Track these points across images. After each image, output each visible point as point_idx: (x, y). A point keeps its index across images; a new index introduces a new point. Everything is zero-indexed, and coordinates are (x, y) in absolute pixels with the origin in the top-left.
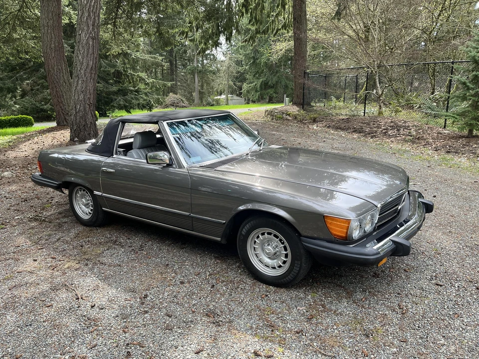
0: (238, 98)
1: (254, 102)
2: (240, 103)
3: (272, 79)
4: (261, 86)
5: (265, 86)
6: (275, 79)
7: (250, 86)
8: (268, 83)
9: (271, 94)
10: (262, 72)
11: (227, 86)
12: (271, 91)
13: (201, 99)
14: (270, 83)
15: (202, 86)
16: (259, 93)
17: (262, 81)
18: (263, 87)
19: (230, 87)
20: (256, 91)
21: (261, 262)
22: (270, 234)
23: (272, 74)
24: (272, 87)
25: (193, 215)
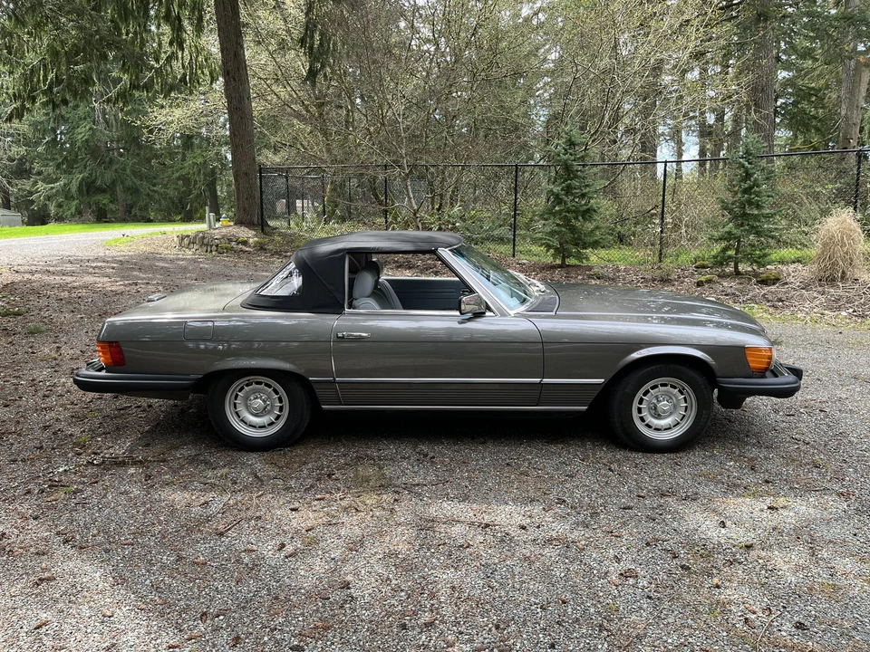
0: (5, 212)
1: (60, 219)
2: (9, 224)
3: (102, 175)
4: (80, 189)
5: (88, 188)
6: (109, 175)
7: (52, 188)
8: (94, 182)
9: (104, 204)
10: (75, 161)
12: (104, 199)
14: (99, 183)
16: (76, 202)
17: (83, 179)
18: (85, 189)
20: (69, 197)
21: (649, 426)
22: (665, 385)
23: (100, 165)
24: (104, 191)
25: (546, 380)
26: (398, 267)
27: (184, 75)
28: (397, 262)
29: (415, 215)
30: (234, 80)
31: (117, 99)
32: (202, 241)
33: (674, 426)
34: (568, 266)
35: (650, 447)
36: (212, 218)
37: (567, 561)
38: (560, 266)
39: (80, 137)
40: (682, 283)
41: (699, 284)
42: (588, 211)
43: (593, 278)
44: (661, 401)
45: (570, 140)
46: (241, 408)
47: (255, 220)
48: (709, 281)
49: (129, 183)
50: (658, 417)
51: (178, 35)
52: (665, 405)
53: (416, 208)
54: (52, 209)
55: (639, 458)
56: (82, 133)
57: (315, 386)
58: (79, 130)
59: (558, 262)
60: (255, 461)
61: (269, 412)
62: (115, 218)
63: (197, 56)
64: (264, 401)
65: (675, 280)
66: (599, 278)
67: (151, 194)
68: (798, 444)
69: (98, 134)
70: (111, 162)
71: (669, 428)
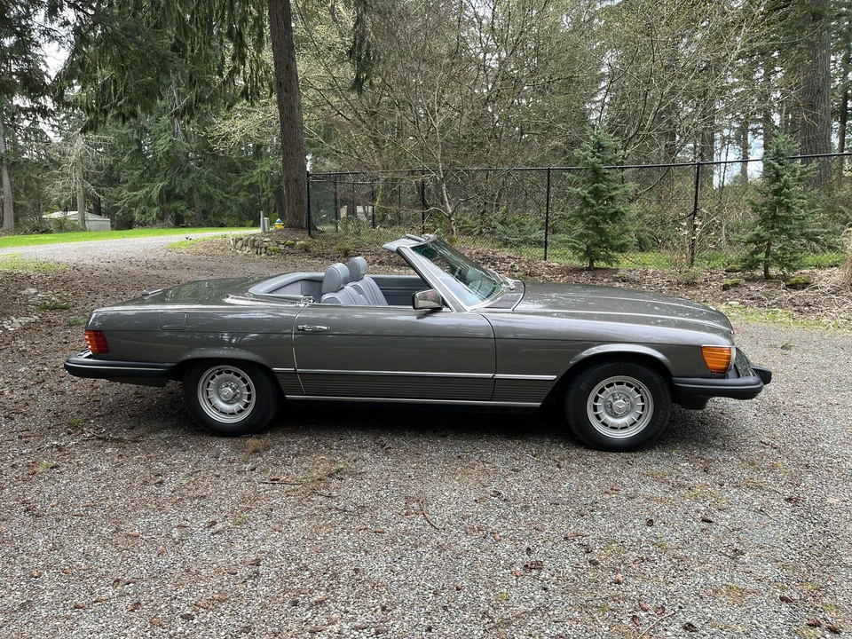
0: (96, 217)
1: (144, 225)
2: (99, 229)
3: (181, 183)
4: (160, 196)
5: (168, 195)
6: (186, 184)
7: (135, 196)
8: (173, 190)
9: (182, 211)
10: (157, 171)
11: (82, 193)
12: (181, 206)
13: (16, 219)
14: (177, 190)
15: (16, 194)
16: (157, 209)
17: (163, 187)
18: (165, 196)
19: (87, 195)
20: (150, 204)
21: (604, 424)
22: (621, 383)
23: (179, 174)
24: (181, 198)
25: (499, 376)
27: (246, 88)
29: (449, 218)
30: (286, 91)
31: (184, 112)
32: (254, 244)
33: (631, 425)
34: (596, 269)
35: (606, 446)
36: (266, 222)
37: (478, 550)
38: (588, 269)
39: (161, 148)
40: (708, 286)
41: (725, 288)
42: (616, 213)
43: (618, 281)
44: (616, 399)
45: (598, 143)
46: (213, 395)
47: (304, 223)
48: (735, 285)
49: (204, 190)
50: (615, 416)
51: (240, 52)
52: (620, 404)
53: (450, 211)
54: (137, 215)
56: (163, 144)
57: (278, 377)
58: (160, 142)
59: (586, 264)
60: (223, 446)
61: (239, 400)
62: (192, 224)
63: (258, 70)
64: (233, 389)
65: (701, 283)
66: (624, 281)
67: (224, 200)
68: (764, 448)
69: (177, 145)
70: (189, 171)
71: (626, 427)
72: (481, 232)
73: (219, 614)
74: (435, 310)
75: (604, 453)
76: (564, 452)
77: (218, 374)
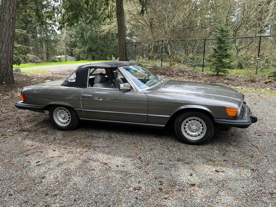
0: (71, 57)
1: (83, 59)
2: (71, 61)
3: (94, 46)
4: (87, 50)
5: (90, 50)
6: (96, 46)
7: (81, 50)
8: (91, 48)
9: (94, 55)
10: (87, 42)
11: (66, 50)
12: (94, 53)
13: (47, 58)
14: (93, 48)
15: (48, 50)
16: (87, 54)
17: (88, 47)
18: (89, 50)
19: (67, 50)
20: (85, 53)
21: (188, 134)
22: (195, 120)
23: (93, 43)
24: (94, 51)
25: (149, 115)
26: (161, 74)
27: (109, 15)
28: (161, 73)
29: (170, 57)
30: (120, 15)
31: (89, 23)
33: (198, 135)
34: (219, 75)
35: (188, 142)
36: (114, 58)
37: (121, 180)
38: (216, 75)
39: (88, 35)
40: (260, 82)
41: (266, 83)
42: (227, 55)
43: (226, 80)
44: (193, 125)
45: (222, 29)
46: (58, 117)
47: (125, 59)
48: (270, 82)
49: (101, 49)
50: (192, 131)
51: (107, 2)
52: (194, 127)
53: (170, 55)
54: (81, 56)
55: (183, 145)
56: (89, 34)
57: (77, 112)
58: (88, 33)
59: (216, 73)
60: (59, 134)
61: (66, 119)
62: (97, 59)
63: (112, 8)
64: (64, 115)
65: (257, 81)
66: (228, 80)
67: (107, 51)
68: (252, 147)
69: (93, 34)
70: (96, 42)
71: (196, 136)
72: (184, 62)
73: (21, 195)
74: (128, 90)
75: (188, 145)
76: (173, 144)
77: (60, 110)
